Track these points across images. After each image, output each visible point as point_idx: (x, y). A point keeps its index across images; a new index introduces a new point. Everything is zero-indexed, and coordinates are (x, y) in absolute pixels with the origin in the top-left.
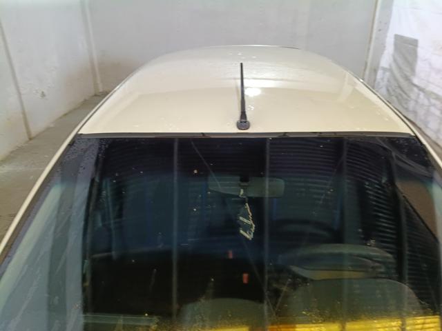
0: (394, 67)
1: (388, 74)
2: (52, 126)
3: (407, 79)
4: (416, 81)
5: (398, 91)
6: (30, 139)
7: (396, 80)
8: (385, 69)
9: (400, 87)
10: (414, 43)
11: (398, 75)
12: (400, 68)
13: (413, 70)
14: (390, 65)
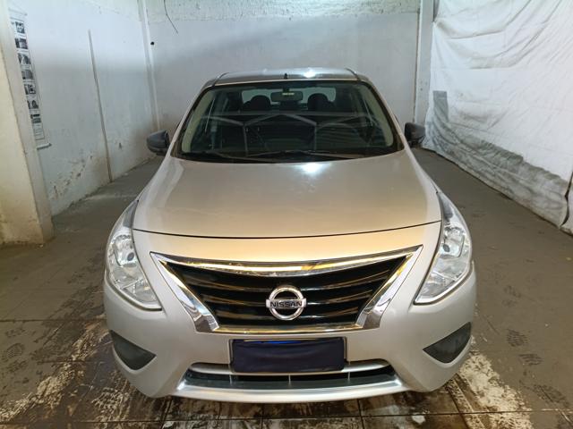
0: (435, 119)
1: (432, 127)
2: (126, 174)
3: (444, 126)
4: (449, 126)
5: (440, 139)
6: (111, 182)
7: (438, 130)
8: (429, 124)
9: (441, 136)
10: (444, 94)
11: (438, 126)
12: (439, 119)
13: (447, 118)
14: (433, 119)
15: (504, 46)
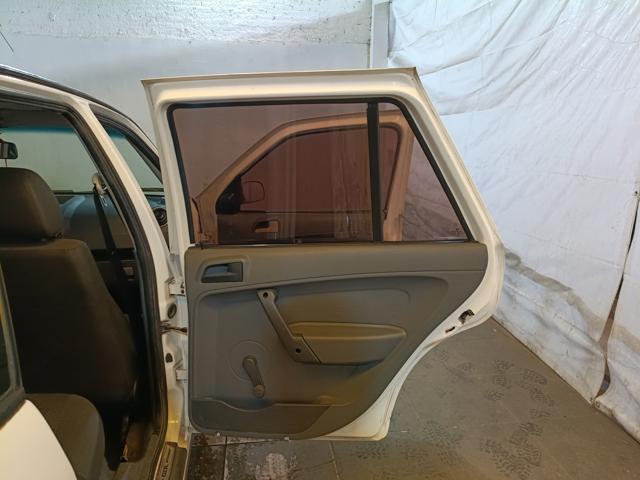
15: (482, 79)
